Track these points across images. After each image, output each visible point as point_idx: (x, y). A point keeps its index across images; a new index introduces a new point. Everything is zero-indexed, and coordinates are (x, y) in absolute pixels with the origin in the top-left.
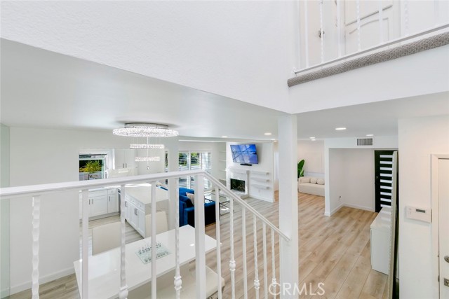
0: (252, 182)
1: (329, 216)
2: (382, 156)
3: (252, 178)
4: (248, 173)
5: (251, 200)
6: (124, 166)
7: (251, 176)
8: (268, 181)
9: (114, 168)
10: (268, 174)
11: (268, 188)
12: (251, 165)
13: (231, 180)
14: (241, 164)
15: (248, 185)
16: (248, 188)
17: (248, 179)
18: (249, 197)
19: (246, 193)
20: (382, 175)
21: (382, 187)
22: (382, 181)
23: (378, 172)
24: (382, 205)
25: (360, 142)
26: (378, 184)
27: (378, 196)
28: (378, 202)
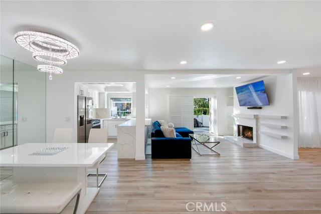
0: (263, 129)
3: (263, 124)
7: (261, 122)
8: (285, 127)
10: (285, 118)
11: (284, 138)
12: (260, 108)
13: (239, 126)
14: (248, 108)
15: (257, 132)
16: (257, 136)
17: (257, 125)
18: (257, 147)
19: (255, 141)
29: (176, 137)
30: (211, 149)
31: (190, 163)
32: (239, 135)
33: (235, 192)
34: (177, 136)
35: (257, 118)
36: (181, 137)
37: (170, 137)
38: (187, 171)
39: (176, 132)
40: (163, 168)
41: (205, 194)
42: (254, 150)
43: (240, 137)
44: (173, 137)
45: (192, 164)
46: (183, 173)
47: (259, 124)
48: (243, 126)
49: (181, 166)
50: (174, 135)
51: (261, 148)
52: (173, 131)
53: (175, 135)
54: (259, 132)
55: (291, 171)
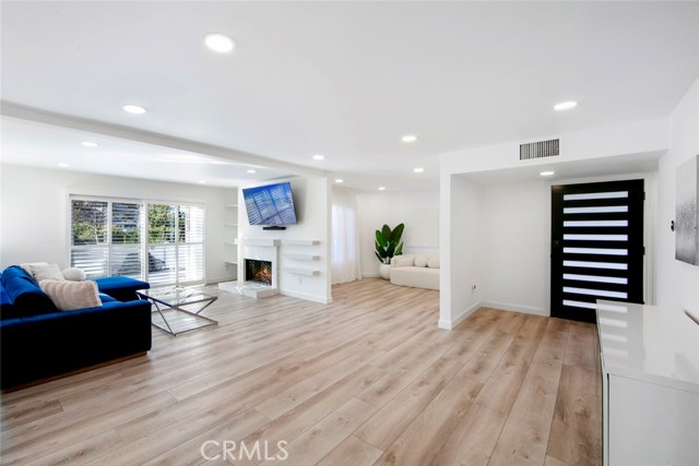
0: (287, 264)
1: (450, 328)
2: (567, 197)
3: (286, 255)
5: (284, 299)
7: (284, 251)
8: (316, 258)
10: (316, 243)
11: (316, 274)
12: (284, 228)
13: (247, 262)
14: (264, 229)
15: (278, 269)
16: (278, 276)
17: (278, 258)
18: (278, 294)
19: (274, 286)
20: (567, 237)
21: (567, 263)
22: (567, 250)
23: (558, 231)
24: (566, 303)
25: (525, 152)
26: (557, 256)
27: (557, 282)
28: (557, 295)
29: (101, 304)
30: (196, 315)
31: (149, 361)
32: (247, 279)
33: (260, 387)
34: (103, 300)
35: (278, 245)
36: (116, 303)
37: (80, 307)
38: (140, 386)
39: (101, 290)
40: (56, 403)
41: (200, 420)
42: (274, 301)
43: (249, 282)
44: (92, 306)
45: (153, 363)
46: (131, 393)
47: (281, 256)
49: (124, 375)
50: (97, 300)
51: (283, 296)
52: (91, 289)
53: (99, 300)
54: (281, 269)
55: (328, 322)
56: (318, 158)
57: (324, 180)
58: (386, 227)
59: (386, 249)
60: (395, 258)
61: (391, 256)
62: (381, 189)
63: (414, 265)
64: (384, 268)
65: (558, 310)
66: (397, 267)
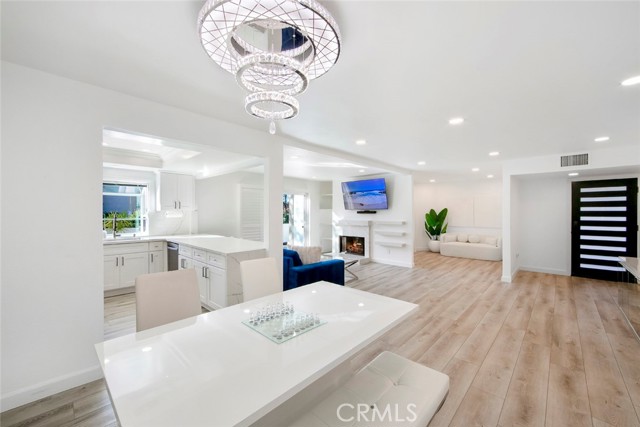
0: (377, 238)
1: (510, 281)
2: (583, 190)
3: (377, 233)
4: (370, 225)
5: (374, 266)
6: (177, 205)
7: (375, 230)
8: (404, 234)
9: (159, 208)
10: (404, 223)
11: (404, 246)
12: (374, 212)
13: (341, 238)
14: (358, 213)
15: (370, 243)
16: (370, 248)
17: (370, 234)
18: (370, 262)
19: (367, 256)
20: (583, 218)
21: (583, 237)
22: (583, 228)
23: (576, 214)
24: (582, 266)
25: (565, 161)
26: (576, 232)
27: (576, 251)
28: (576, 260)
32: (341, 251)
43: (343, 253)
47: (373, 233)
48: (348, 237)
51: (375, 263)
54: (373, 242)
56: (421, 163)
57: (410, 177)
58: (432, 211)
59: (434, 228)
60: (442, 235)
61: (439, 234)
62: (432, 181)
63: (457, 241)
64: (433, 244)
65: (577, 271)
66: (444, 242)
